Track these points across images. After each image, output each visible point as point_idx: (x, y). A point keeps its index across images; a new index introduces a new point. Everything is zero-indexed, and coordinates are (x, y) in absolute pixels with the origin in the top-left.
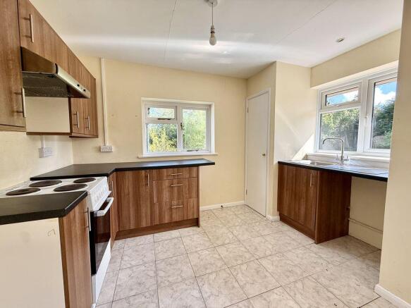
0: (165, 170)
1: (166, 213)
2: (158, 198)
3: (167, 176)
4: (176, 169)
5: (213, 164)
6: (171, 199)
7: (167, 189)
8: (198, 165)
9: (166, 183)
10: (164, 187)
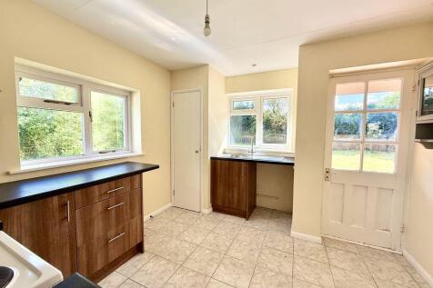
0: (96, 187)
1: (99, 256)
2: (85, 236)
3: (101, 195)
4: (113, 183)
5: (158, 167)
6: (107, 228)
7: (100, 217)
8: (140, 172)
9: (99, 207)
10: (95, 214)
